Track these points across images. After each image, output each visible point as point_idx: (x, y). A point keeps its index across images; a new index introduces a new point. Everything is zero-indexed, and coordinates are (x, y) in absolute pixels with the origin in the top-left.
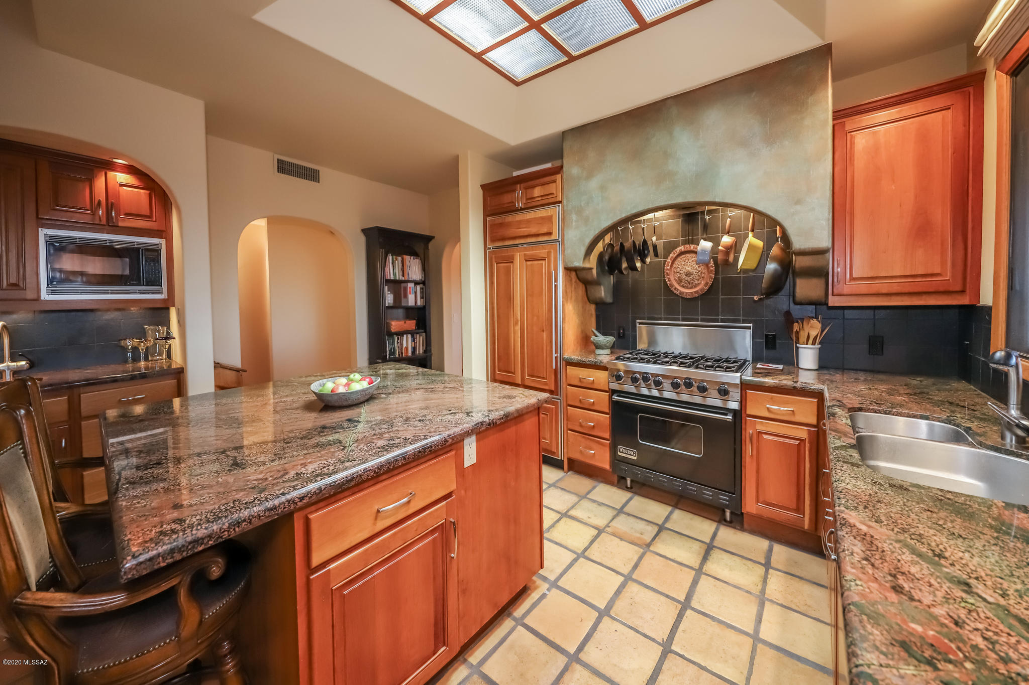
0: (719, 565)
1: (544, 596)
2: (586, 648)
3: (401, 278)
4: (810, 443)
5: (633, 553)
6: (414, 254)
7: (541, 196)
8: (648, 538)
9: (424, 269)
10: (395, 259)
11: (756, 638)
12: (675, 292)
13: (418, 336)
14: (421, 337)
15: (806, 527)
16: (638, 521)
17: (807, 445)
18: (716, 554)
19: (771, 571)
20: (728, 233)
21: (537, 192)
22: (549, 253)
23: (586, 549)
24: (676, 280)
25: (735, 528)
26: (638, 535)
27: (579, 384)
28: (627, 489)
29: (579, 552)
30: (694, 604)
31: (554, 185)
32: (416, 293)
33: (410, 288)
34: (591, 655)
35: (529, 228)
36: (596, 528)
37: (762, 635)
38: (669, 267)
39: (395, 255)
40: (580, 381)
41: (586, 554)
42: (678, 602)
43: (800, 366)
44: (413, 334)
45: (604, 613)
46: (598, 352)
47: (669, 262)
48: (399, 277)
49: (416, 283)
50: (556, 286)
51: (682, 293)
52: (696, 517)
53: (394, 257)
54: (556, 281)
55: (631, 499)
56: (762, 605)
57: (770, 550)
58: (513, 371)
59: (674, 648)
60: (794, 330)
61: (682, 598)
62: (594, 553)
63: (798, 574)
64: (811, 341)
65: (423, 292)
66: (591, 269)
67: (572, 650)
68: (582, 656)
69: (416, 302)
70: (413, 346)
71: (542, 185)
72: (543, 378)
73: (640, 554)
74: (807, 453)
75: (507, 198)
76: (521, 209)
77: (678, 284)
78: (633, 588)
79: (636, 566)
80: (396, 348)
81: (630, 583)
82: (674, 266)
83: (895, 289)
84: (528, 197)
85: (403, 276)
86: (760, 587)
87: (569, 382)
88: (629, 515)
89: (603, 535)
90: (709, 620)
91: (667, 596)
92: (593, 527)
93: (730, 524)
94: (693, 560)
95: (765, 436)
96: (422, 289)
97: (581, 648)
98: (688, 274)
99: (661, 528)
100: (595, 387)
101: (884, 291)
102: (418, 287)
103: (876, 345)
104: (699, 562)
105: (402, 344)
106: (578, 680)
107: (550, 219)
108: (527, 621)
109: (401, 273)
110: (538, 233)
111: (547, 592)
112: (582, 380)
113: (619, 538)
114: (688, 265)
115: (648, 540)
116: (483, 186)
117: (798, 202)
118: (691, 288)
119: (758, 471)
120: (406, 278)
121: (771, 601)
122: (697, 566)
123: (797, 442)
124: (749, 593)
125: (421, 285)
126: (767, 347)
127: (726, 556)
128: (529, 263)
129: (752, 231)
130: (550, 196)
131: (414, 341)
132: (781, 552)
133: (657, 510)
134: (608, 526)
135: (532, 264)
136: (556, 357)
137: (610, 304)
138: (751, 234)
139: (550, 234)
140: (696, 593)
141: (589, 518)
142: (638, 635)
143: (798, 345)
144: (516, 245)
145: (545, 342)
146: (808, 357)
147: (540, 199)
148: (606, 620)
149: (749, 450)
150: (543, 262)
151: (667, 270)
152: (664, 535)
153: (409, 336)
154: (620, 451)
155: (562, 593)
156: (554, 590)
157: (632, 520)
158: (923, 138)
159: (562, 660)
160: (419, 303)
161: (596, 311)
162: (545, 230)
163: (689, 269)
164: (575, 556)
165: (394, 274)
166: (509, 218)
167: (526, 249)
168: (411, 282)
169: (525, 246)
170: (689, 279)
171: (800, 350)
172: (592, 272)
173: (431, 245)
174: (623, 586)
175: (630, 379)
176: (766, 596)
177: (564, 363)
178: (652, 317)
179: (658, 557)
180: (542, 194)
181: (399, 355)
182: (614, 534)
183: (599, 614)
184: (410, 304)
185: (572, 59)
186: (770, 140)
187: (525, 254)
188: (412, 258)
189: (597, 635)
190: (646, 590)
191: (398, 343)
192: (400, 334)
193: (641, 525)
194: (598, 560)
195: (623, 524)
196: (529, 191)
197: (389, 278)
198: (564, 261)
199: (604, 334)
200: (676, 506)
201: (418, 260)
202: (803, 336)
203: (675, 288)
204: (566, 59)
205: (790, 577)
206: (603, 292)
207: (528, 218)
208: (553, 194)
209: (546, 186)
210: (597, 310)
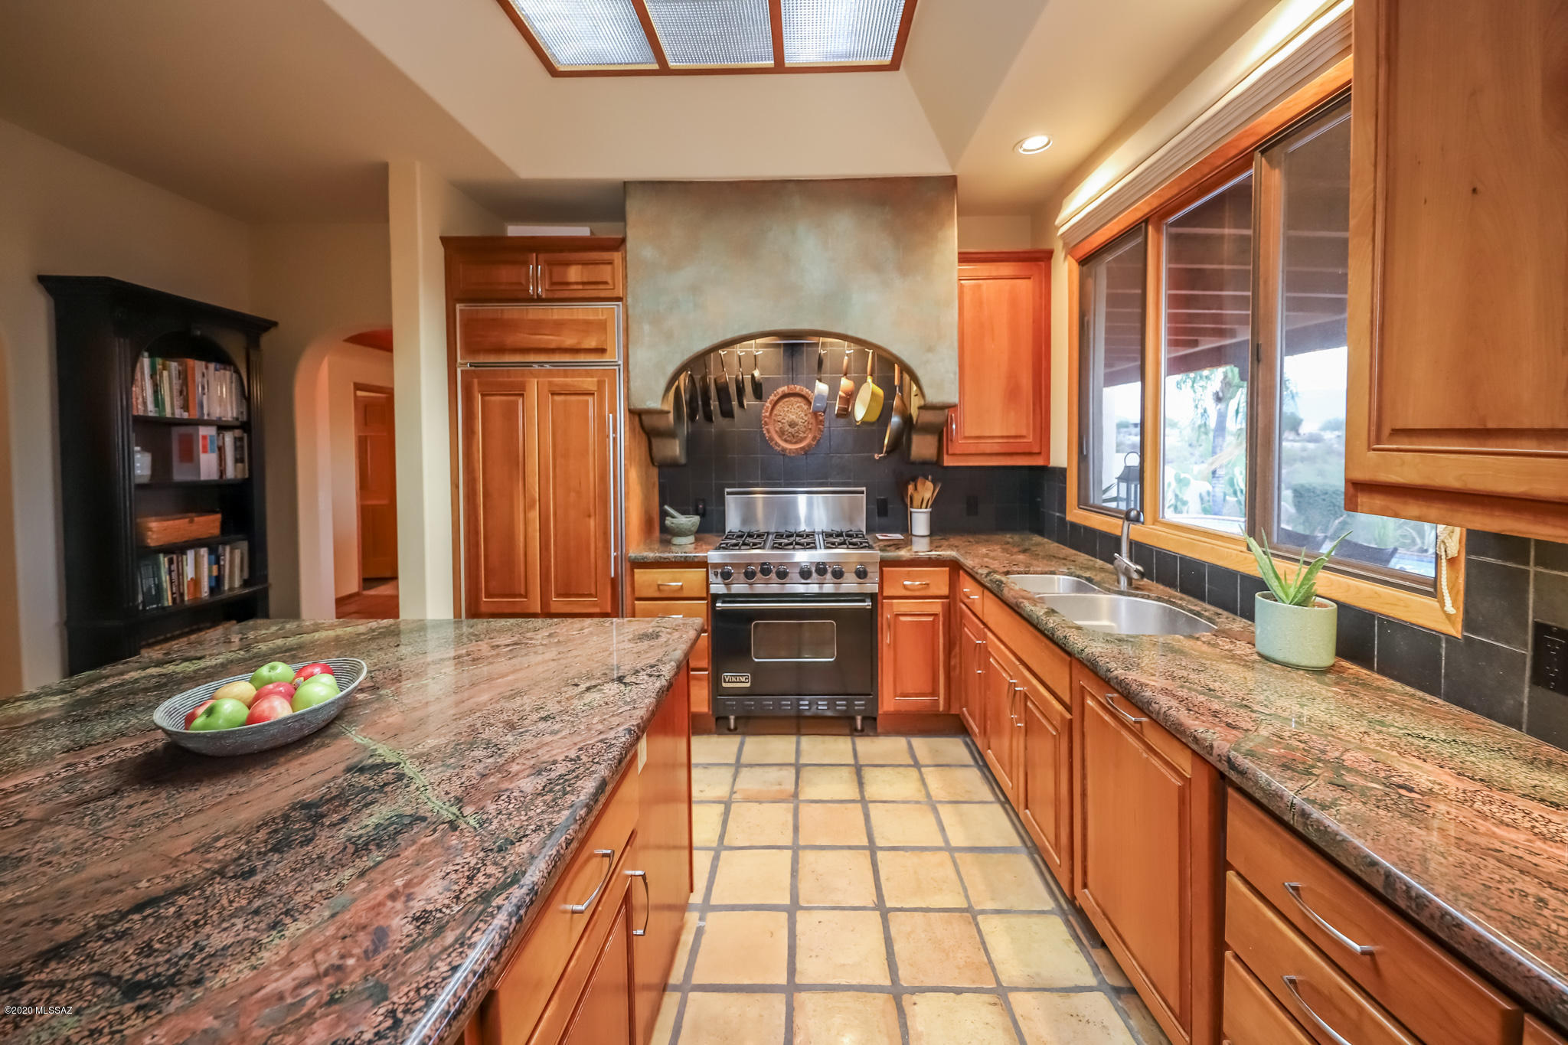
0: (880, 784)
1: (700, 932)
2: (798, 966)
3: (180, 414)
4: (944, 616)
5: (782, 813)
6: (221, 358)
7: (583, 283)
8: (790, 787)
9: (245, 397)
10: (159, 367)
11: (949, 848)
12: (777, 448)
13: (228, 549)
14: (237, 553)
15: (941, 709)
16: (767, 769)
17: (941, 619)
18: (869, 774)
19: (923, 770)
20: (845, 375)
21: (574, 274)
22: (601, 384)
23: (722, 837)
24: (777, 432)
25: (868, 735)
26: (778, 787)
27: (657, 595)
28: (731, 732)
29: (715, 845)
30: (880, 842)
31: (609, 268)
32: (221, 450)
33: (204, 437)
34: (810, 970)
35: (558, 336)
36: (720, 802)
37: (954, 843)
38: (768, 414)
39: (160, 356)
40: (659, 590)
41: (726, 842)
42: (863, 848)
43: (914, 533)
44: (213, 546)
45: (793, 908)
46: (677, 540)
47: (768, 407)
48: (172, 409)
49: (222, 427)
50: (615, 439)
51: (784, 450)
52: (827, 738)
53: (159, 361)
54: (615, 431)
55: (742, 744)
56: (935, 811)
57: (910, 747)
58: (523, 592)
59: (889, 904)
60: (909, 494)
61: (865, 842)
62: (734, 837)
63: (944, 763)
64: (924, 505)
65: (242, 447)
66: (668, 412)
67: (782, 980)
68: (799, 980)
69: (222, 471)
70: (215, 573)
71: (583, 264)
72: (590, 595)
73: (792, 810)
74: (941, 627)
75: (506, 275)
76: (540, 299)
77: (780, 437)
78: (808, 858)
79: (796, 829)
80: (166, 584)
81: (801, 853)
82: (775, 412)
83: (996, 449)
84: (555, 280)
85: (186, 407)
86: (923, 792)
87: (637, 594)
88: (751, 766)
89: (734, 807)
90: (902, 852)
91: (850, 848)
92: (714, 802)
93: (862, 733)
94: (849, 791)
95: (903, 619)
96: (236, 440)
97: (792, 970)
98: (792, 424)
99: (798, 768)
100: (685, 594)
101: (988, 451)
102: (229, 439)
103: (972, 506)
104: (858, 790)
105: (181, 574)
106: (815, 1011)
107: (602, 326)
108: (697, 979)
109: (178, 402)
110: (578, 347)
111: (702, 924)
112: (661, 587)
113: (756, 802)
114: (793, 412)
115: (791, 787)
116: (445, 241)
117: (930, 349)
118: (796, 443)
119: (895, 660)
120: (195, 414)
121: (940, 802)
122: (857, 797)
123: (931, 619)
124: (918, 802)
125: (238, 433)
126: (880, 514)
127: (877, 771)
128: (557, 398)
129: (871, 375)
130: (601, 287)
131: (217, 562)
132: (920, 744)
133: (780, 746)
134: (733, 792)
135: (565, 402)
136: (615, 557)
137: (684, 466)
138: (869, 379)
139: (602, 351)
140: (874, 828)
141: (701, 791)
142: (846, 912)
143: (912, 510)
144: (529, 364)
145: (592, 534)
146: (920, 522)
147: (580, 287)
148: (800, 916)
149: (886, 639)
150: (590, 399)
151: (765, 417)
152: (805, 774)
153: (204, 551)
154: (725, 682)
155: (723, 913)
156: (711, 916)
157: (758, 771)
158: (1014, 303)
159: (778, 1002)
160: (230, 473)
161: (659, 479)
162: (592, 343)
163: (794, 417)
164: (712, 853)
165: (158, 402)
166: (512, 312)
167: (550, 373)
168: (208, 423)
169: (548, 367)
170: (791, 430)
171: (914, 515)
172: (668, 417)
173: (266, 339)
174: (795, 861)
175: (742, 575)
176: (934, 799)
177: (628, 565)
178: (744, 483)
179: (814, 805)
180: (585, 280)
181: (174, 600)
182: (747, 800)
183: (788, 912)
184: (204, 476)
185: (664, 70)
186: (904, 270)
187: (550, 383)
188: (212, 366)
189: (801, 942)
190: (824, 852)
191: (170, 572)
192: (175, 550)
193: (773, 774)
194: (747, 844)
195: (749, 781)
196: (556, 269)
197: (141, 413)
198: (628, 397)
199: (683, 513)
200: (799, 732)
201: (228, 373)
202: (917, 501)
203: (776, 443)
204: (656, 67)
205: (940, 768)
206: (675, 449)
207: (555, 317)
208: (606, 283)
209: (591, 266)
210: (660, 476)
